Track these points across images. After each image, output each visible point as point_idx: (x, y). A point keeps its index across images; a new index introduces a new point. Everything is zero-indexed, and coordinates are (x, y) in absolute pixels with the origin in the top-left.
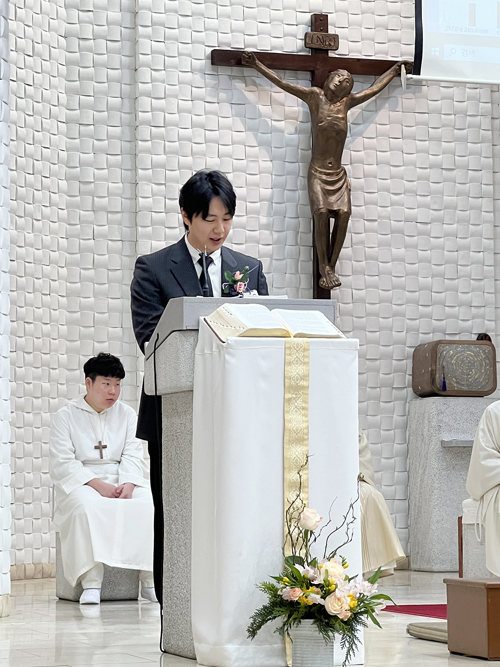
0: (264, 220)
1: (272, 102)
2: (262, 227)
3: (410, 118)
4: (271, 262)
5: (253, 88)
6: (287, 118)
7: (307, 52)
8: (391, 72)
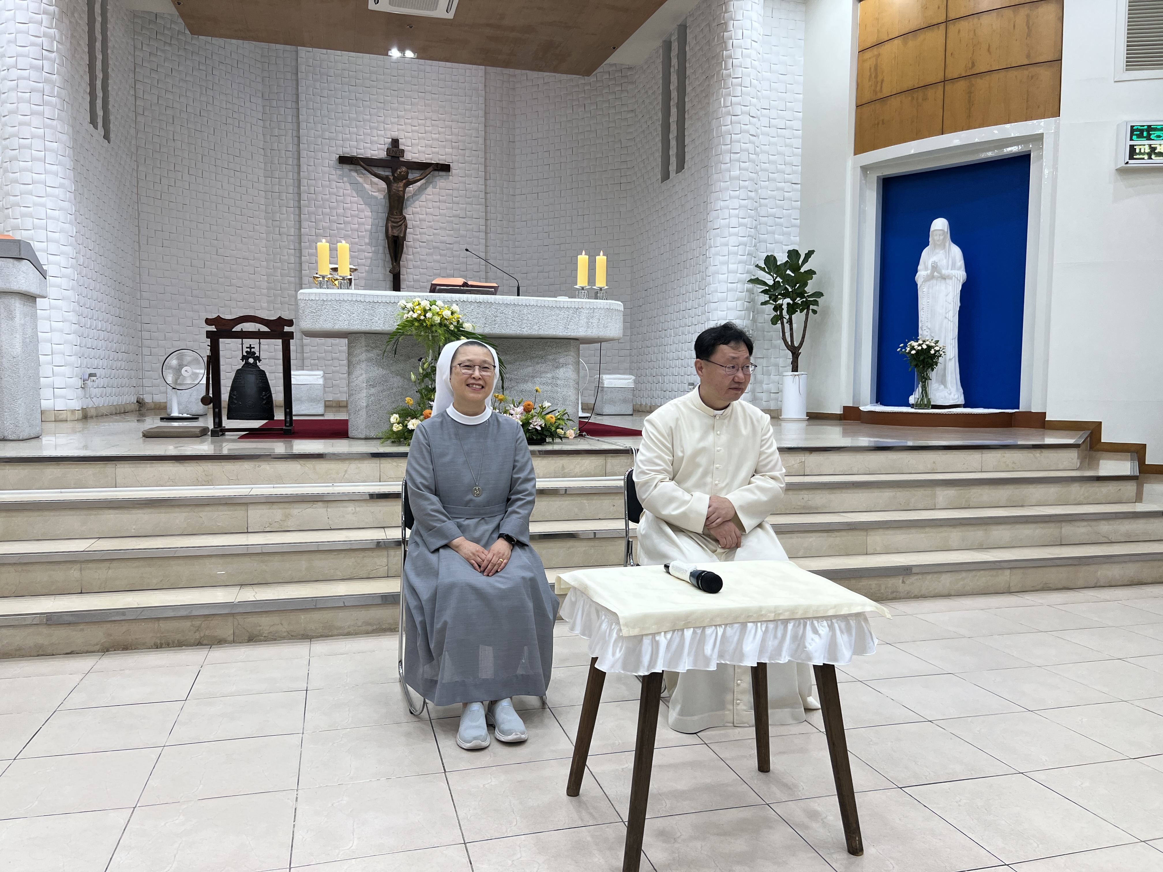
0: (367, 241)
1: (372, 183)
2: (366, 244)
3: (443, 192)
4: (371, 261)
5: (362, 176)
6: (379, 191)
7: (389, 158)
8: (431, 168)
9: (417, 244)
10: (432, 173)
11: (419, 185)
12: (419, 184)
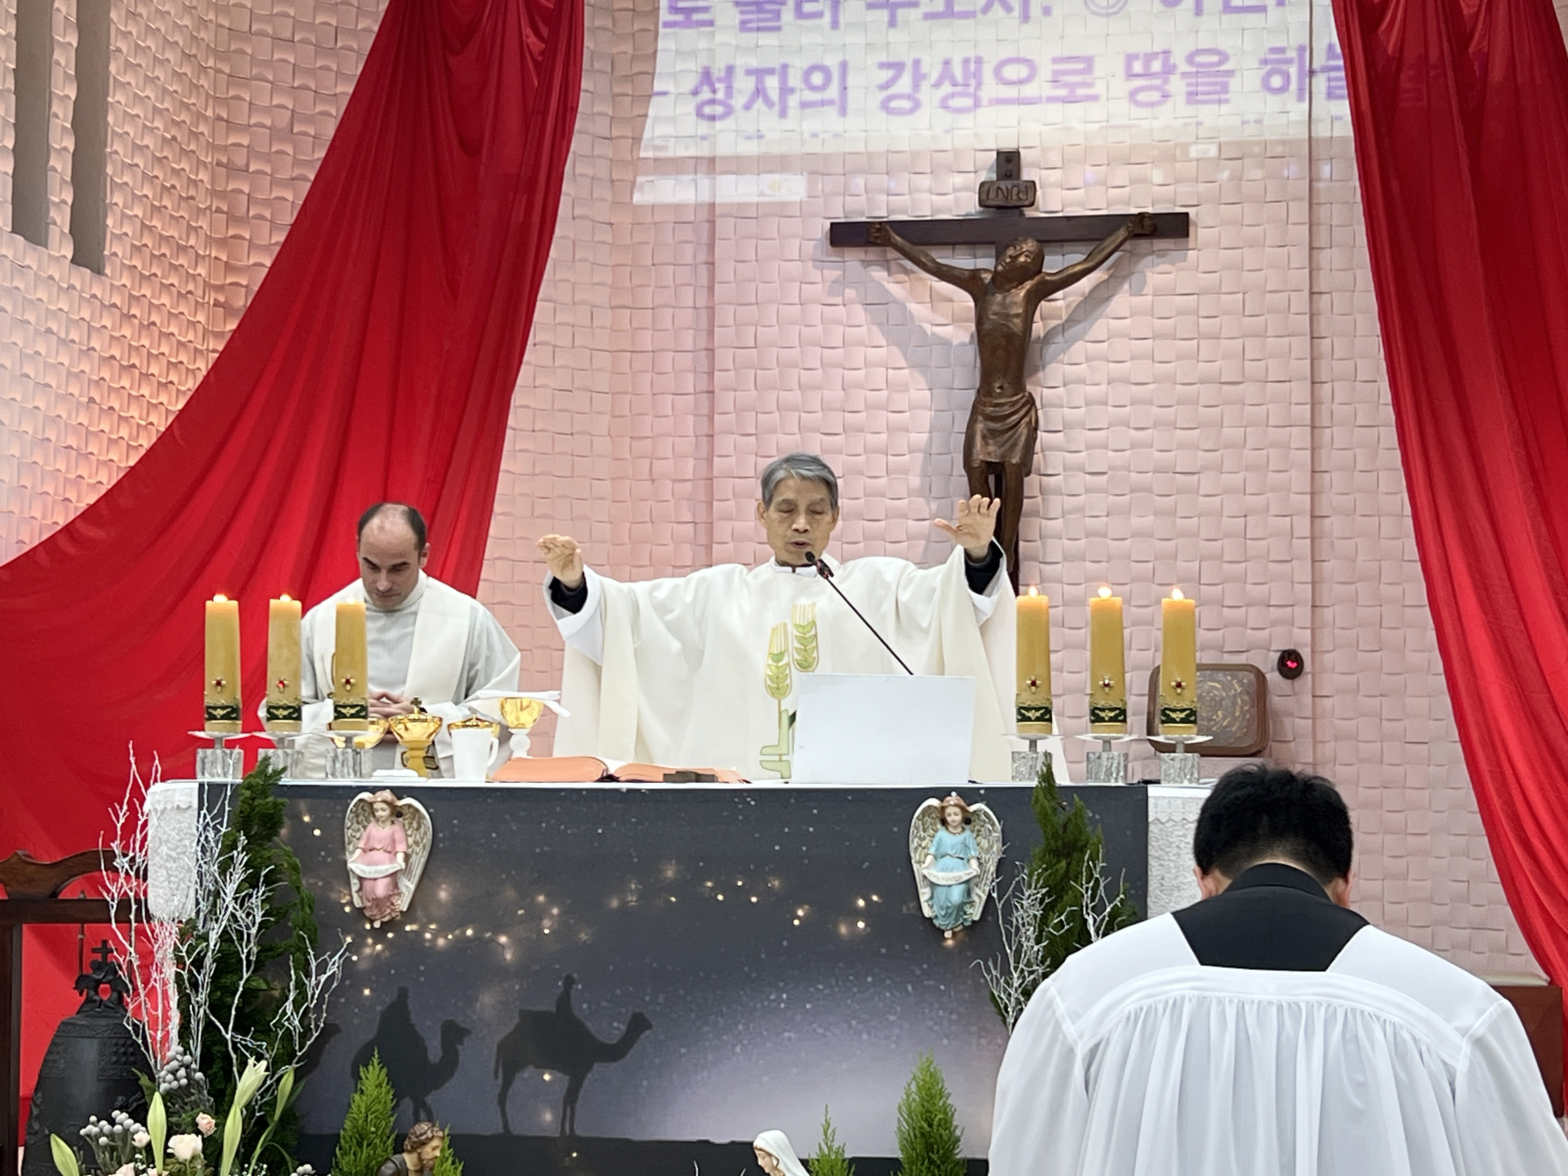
0: (915, 481)
1: (934, 298)
3: (1167, 304)
5: (903, 277)
6: (955, 320)
7: (989, 214)
8: (1122, 233)
9: (1079, 481)
10: (1127, 246)
11: (1087, 291)
12: (1085, 284)
